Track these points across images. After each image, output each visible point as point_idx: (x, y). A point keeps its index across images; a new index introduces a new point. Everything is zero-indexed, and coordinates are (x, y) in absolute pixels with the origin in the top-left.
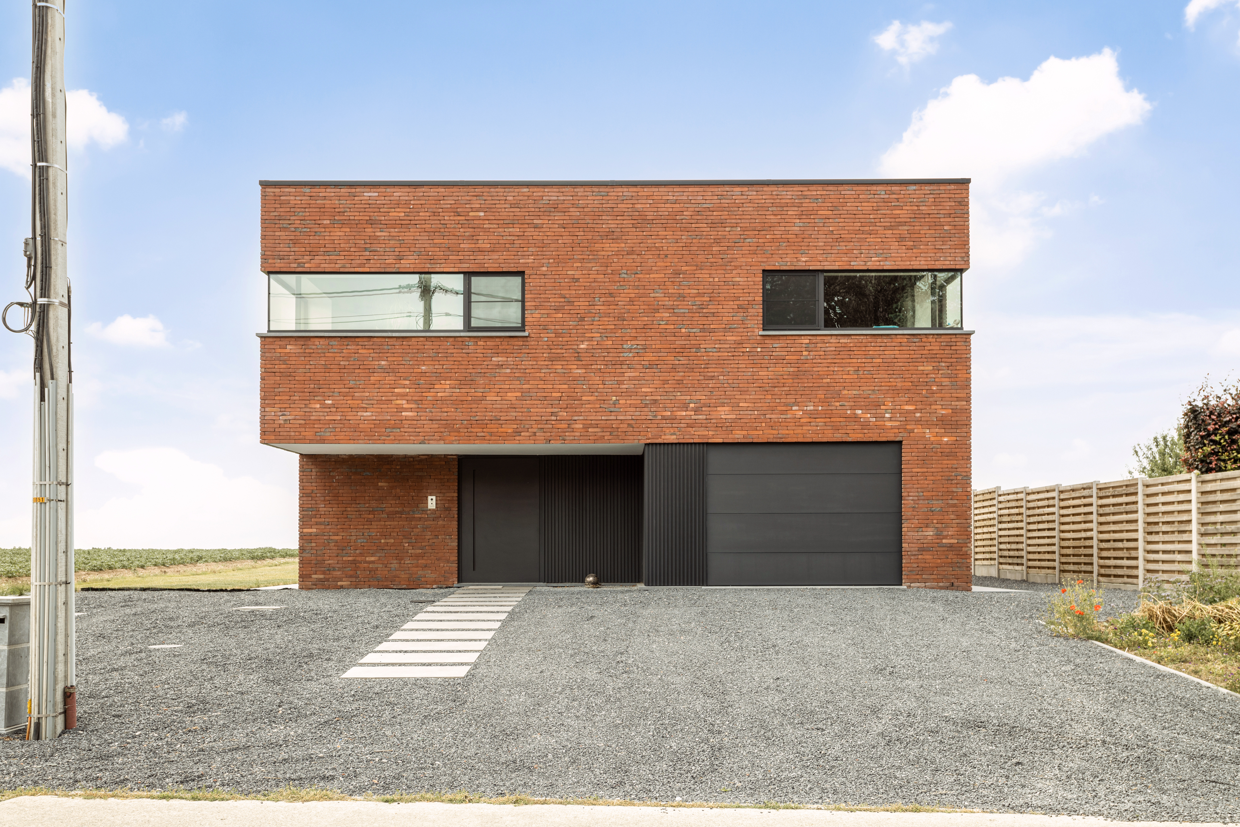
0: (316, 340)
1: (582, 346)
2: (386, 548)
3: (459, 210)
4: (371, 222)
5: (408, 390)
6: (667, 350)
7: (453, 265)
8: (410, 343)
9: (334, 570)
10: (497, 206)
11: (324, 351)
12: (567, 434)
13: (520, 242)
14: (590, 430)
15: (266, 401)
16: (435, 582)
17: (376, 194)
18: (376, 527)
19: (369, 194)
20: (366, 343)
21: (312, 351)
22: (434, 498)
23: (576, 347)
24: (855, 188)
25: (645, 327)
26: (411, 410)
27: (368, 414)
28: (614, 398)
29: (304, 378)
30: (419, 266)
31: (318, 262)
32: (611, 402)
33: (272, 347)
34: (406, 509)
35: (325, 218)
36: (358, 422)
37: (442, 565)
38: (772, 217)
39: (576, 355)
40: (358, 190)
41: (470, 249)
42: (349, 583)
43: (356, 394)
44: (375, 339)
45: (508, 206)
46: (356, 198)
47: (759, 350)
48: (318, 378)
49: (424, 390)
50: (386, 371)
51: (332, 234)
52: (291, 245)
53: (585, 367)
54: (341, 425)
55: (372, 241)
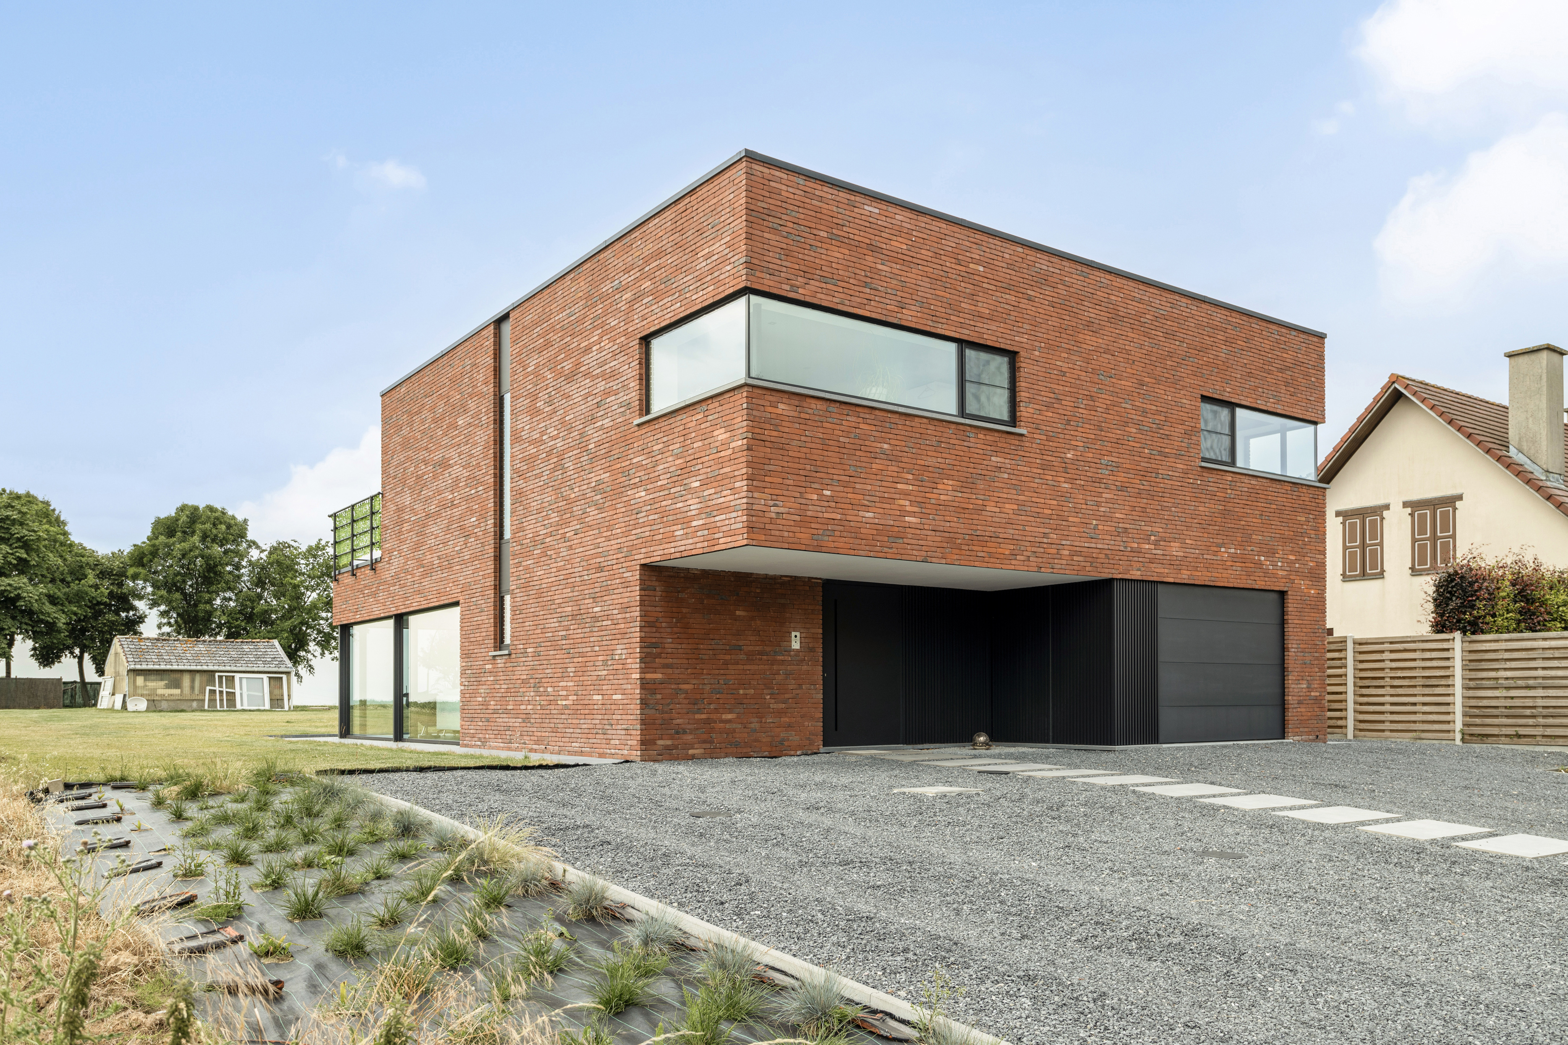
0: (813, 401)
1: (1069, 456)
2: (745, 701)
3: (960, 257)
4: (873, 248)
5: (911, 487)
6: (1135, 472)
7: (954, 329)
8: (913, 424)
9: (685, 732)
10: (996, 263)
11: (822, 419)
12: (1056, 561)
13: (1016, 314)
14: (1075, 558)
15: (755, 483)
16: (800, 747)
17: (877, 211)
18: (733, 672)
19: (870, 209)
20: (867, 416)
21: (807, 416)
22: (798, 634)
23: (1063, 455)
24: (1260, 323)
25: (1119, 441)
26: (913, 514)
27: (870, 515)
28: (1094, 522)
29: (799, 455)
30: (921, 321)
31: (814, 289)
32: (1092, 527)
33: (761, 402)
34: (768, 649)
35: (822, 227)
36: (859, 525)
37: (806, 723)
38: (1207, 338)
39: (1064, 465)
40: (858, 199)
41: (970, 312)
42: (702, 751)
43: (858, 486)
44: (877, 412)
45: (1005, 265)
46: (856, 210)
47: (1199, 482)
48: (815, 457)
49: (927, 490)
50: (891, 458)
51: (829, 253)
52: (783, 257)
53: (1071, 480)
54: (842, 528)
55: (873, 275)
